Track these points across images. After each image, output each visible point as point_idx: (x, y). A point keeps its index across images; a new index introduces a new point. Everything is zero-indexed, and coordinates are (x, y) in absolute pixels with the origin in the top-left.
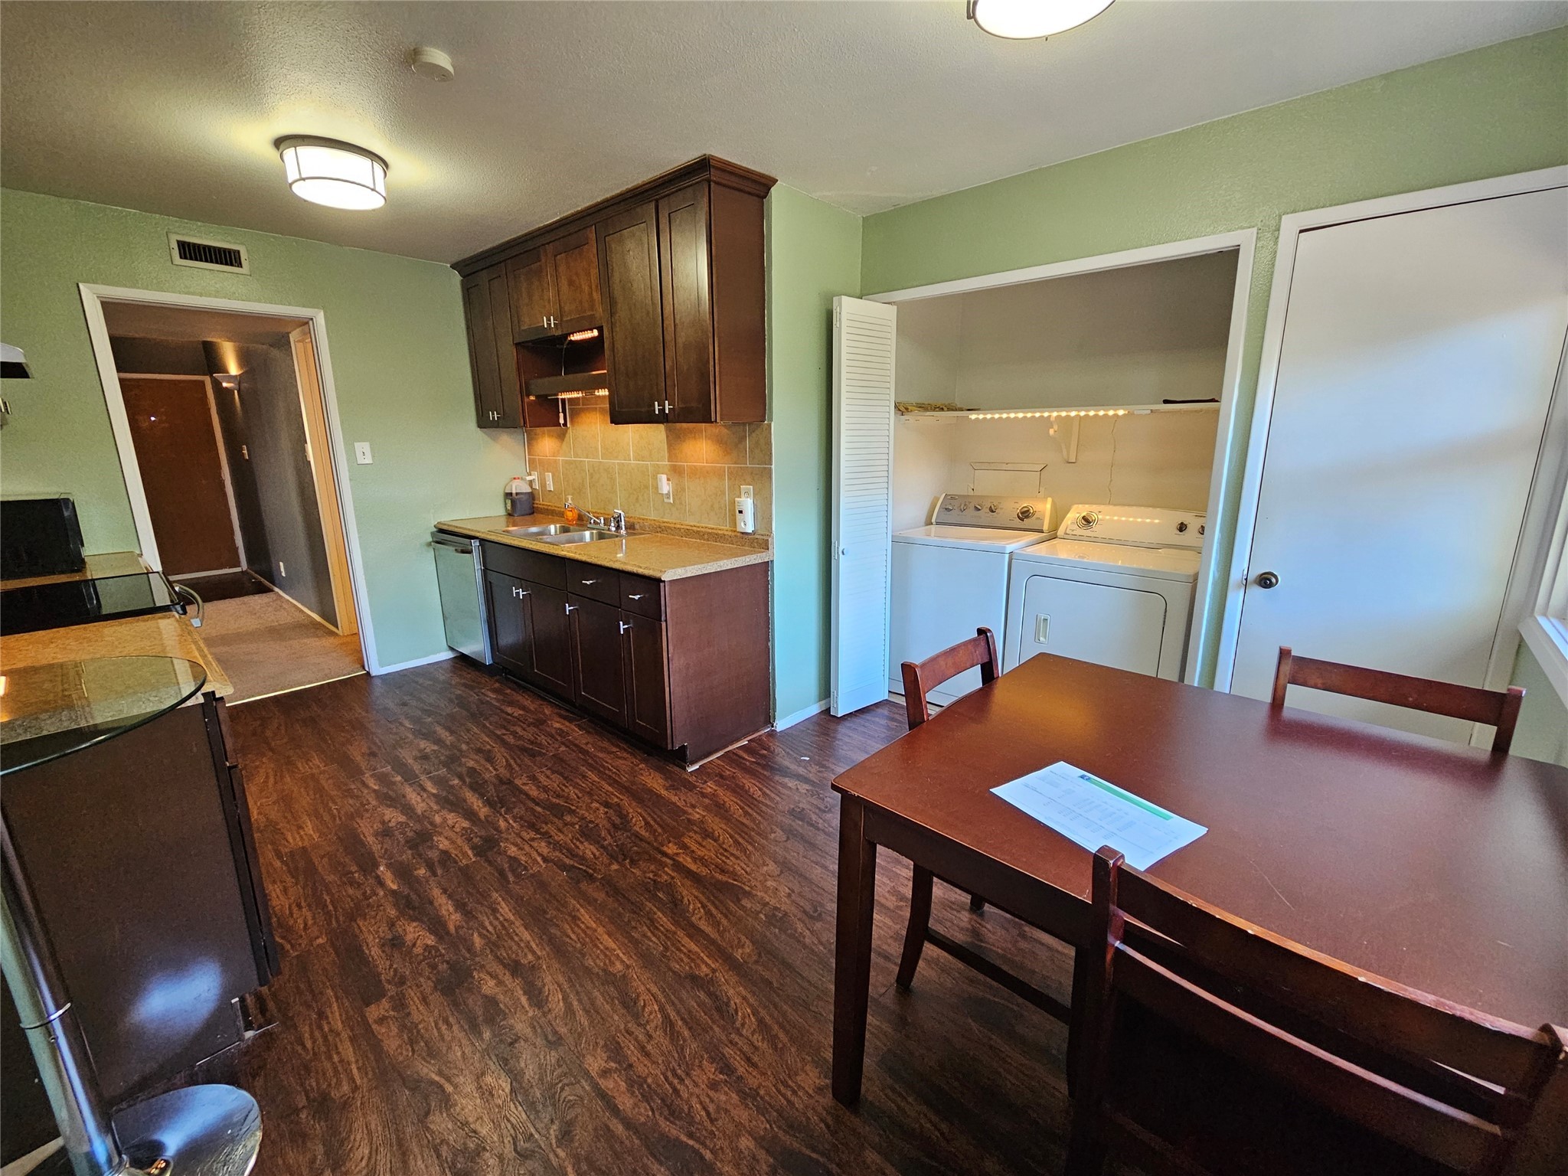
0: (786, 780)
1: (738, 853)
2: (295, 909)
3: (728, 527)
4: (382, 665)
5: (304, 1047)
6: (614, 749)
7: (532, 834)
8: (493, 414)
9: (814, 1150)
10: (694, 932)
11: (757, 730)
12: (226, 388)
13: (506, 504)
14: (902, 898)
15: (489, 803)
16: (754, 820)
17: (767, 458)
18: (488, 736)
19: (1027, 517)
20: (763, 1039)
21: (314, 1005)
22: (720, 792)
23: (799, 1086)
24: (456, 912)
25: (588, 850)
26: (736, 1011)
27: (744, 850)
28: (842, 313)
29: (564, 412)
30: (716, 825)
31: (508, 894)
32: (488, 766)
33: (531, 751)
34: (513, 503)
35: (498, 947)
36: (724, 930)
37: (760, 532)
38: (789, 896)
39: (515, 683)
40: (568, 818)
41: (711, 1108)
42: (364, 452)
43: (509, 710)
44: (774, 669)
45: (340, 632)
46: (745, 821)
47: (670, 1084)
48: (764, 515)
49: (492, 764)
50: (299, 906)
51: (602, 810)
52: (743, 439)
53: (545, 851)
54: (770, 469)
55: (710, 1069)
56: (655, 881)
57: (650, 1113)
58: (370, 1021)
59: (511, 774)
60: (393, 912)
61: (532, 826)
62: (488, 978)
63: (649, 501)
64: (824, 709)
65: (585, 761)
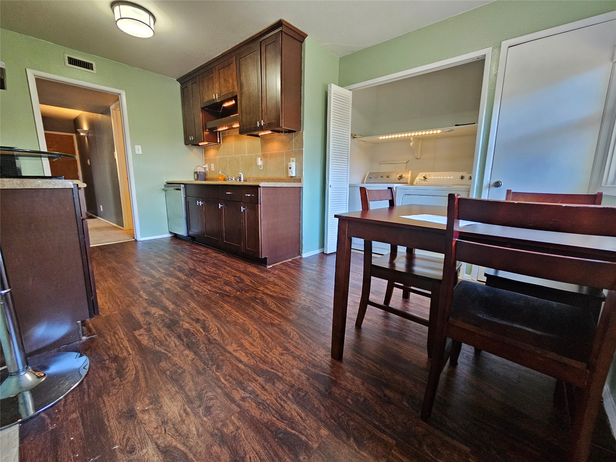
0: (308, 271)
1: (289, 290)
2: (104, 304)
3: (285, 176)
4: (141, 237)
5: (108, 342)
6: (237, 261)
7: (204, 284)
8: (191, 138)
9: (324, 372)
10: (272, 311)
11: (295, 257)
12: (82, 136)
13: (194, 176)
14: (356, 303)
15: (186, 275)
16: (295, 281)
17: (301, 145)
18: (185, 257)
19: (401, 178)
20: (302, 341)
21: (112, 330)
22: (281, 273)
23: (318, 355)
24: (172, 305)
25: (228, 288)
26: (290, 333)
27: (292, 289)
28: (332, 90)
29: (220, 137)
30: (280, 282)
31: (194, 300)
32: (186, 265)
33: (204, 262)
34: (198, 176)
35: (190, 315)
36: (284, 311)
37: (298, 176)
38: (310, 302)
39: (196, 243)
40: (219, 280)
41: (281, 361)
42: (139, 150)
43: (194, 250)
44: (302, 232)
45: (125, 229)
46: (291, 281)
47: (264, 354)
48: (299, 169)
49: (187, 265)
50: (107, 303)
51: (233, 278)
52: (292, 139)
53: (210, 289)
54: (303, 150)
55: (280, 350)
56: (255, 297)
57: (255, 362)
58: (136, 335)
59: (195, 267)
60: (146, 305)
61: (204, 281)
62: (186, 323)
63: (253, 170)
64: (321, 252)
65: (226, 264)
